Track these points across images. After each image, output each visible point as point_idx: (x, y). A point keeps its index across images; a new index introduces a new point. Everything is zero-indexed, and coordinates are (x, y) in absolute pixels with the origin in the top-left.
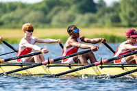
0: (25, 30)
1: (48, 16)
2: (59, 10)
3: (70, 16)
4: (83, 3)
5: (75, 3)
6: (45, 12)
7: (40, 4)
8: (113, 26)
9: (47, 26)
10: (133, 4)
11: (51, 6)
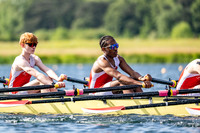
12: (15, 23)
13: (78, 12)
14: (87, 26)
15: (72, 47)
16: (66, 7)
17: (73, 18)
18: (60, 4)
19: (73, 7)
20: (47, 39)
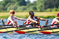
1: (6, 7)
2: (10, 4)
3: (15, 7)
4: (20, 1)
5: (17, 1)
6: (4, 5)
7: (2, 2)
9: (5, 11)
10: (42, 2)
11: (7, 3)
12: (42, 6)
18: (55, 1)
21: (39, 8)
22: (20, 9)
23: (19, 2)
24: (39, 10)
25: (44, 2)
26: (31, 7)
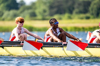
0: (17, 22)
8: (32, 20)
10: (45, 3)
13: (76, 6)
14: (81, 12)
15: (73, 23)
16: (70, 3)
17: (73, 9)
18: (67, 2)
19: (74, 3)
20: (60, 19)
21: (40, 13)
22: (8, 15)
23: (6, 4)
24: (39, 17)
25: (48, 5)
26: (26, 12)
